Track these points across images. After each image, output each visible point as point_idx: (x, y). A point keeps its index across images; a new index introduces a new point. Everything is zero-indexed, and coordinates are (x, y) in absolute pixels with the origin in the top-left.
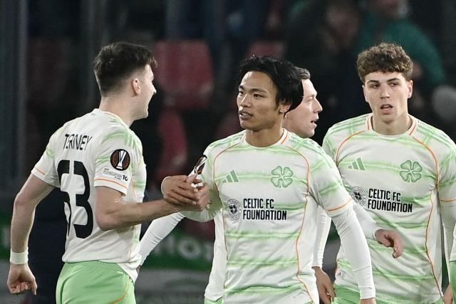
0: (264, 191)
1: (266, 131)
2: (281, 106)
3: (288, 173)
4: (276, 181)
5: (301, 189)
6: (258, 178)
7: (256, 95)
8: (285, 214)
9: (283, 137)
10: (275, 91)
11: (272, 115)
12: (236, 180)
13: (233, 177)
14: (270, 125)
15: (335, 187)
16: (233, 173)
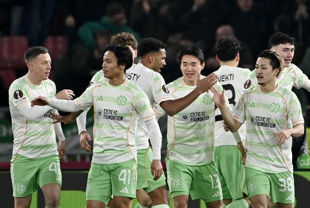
0: (114, 107)
1: (115, 79)
2: (121, 66)
3: (125, 99)
4: (119, 102)
5: (130, 107)
6: (112, 100)
7: (108, 62)
8: (122, 118)
9: (125, 81)
10: (116, 59)
11: (117, 70)
12: (102, 100)
13: (101, 98)
14: (118, 75)
15: (146, 107)
16: (101, 96)
